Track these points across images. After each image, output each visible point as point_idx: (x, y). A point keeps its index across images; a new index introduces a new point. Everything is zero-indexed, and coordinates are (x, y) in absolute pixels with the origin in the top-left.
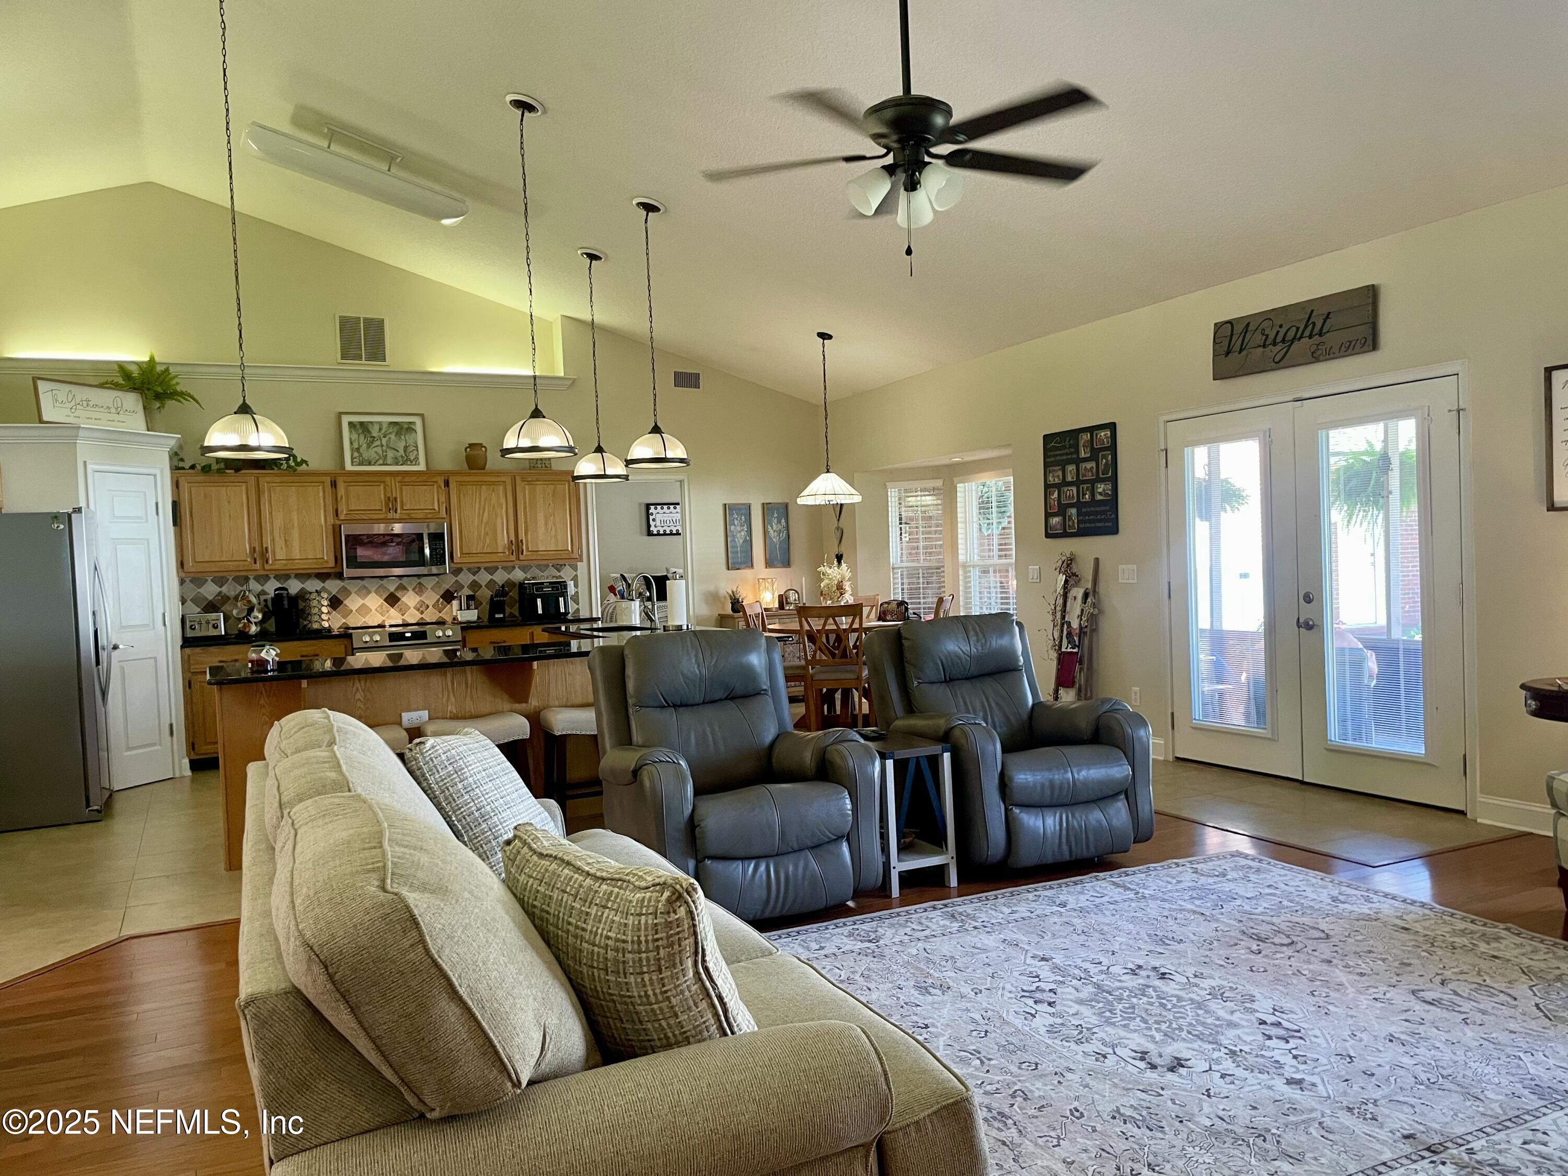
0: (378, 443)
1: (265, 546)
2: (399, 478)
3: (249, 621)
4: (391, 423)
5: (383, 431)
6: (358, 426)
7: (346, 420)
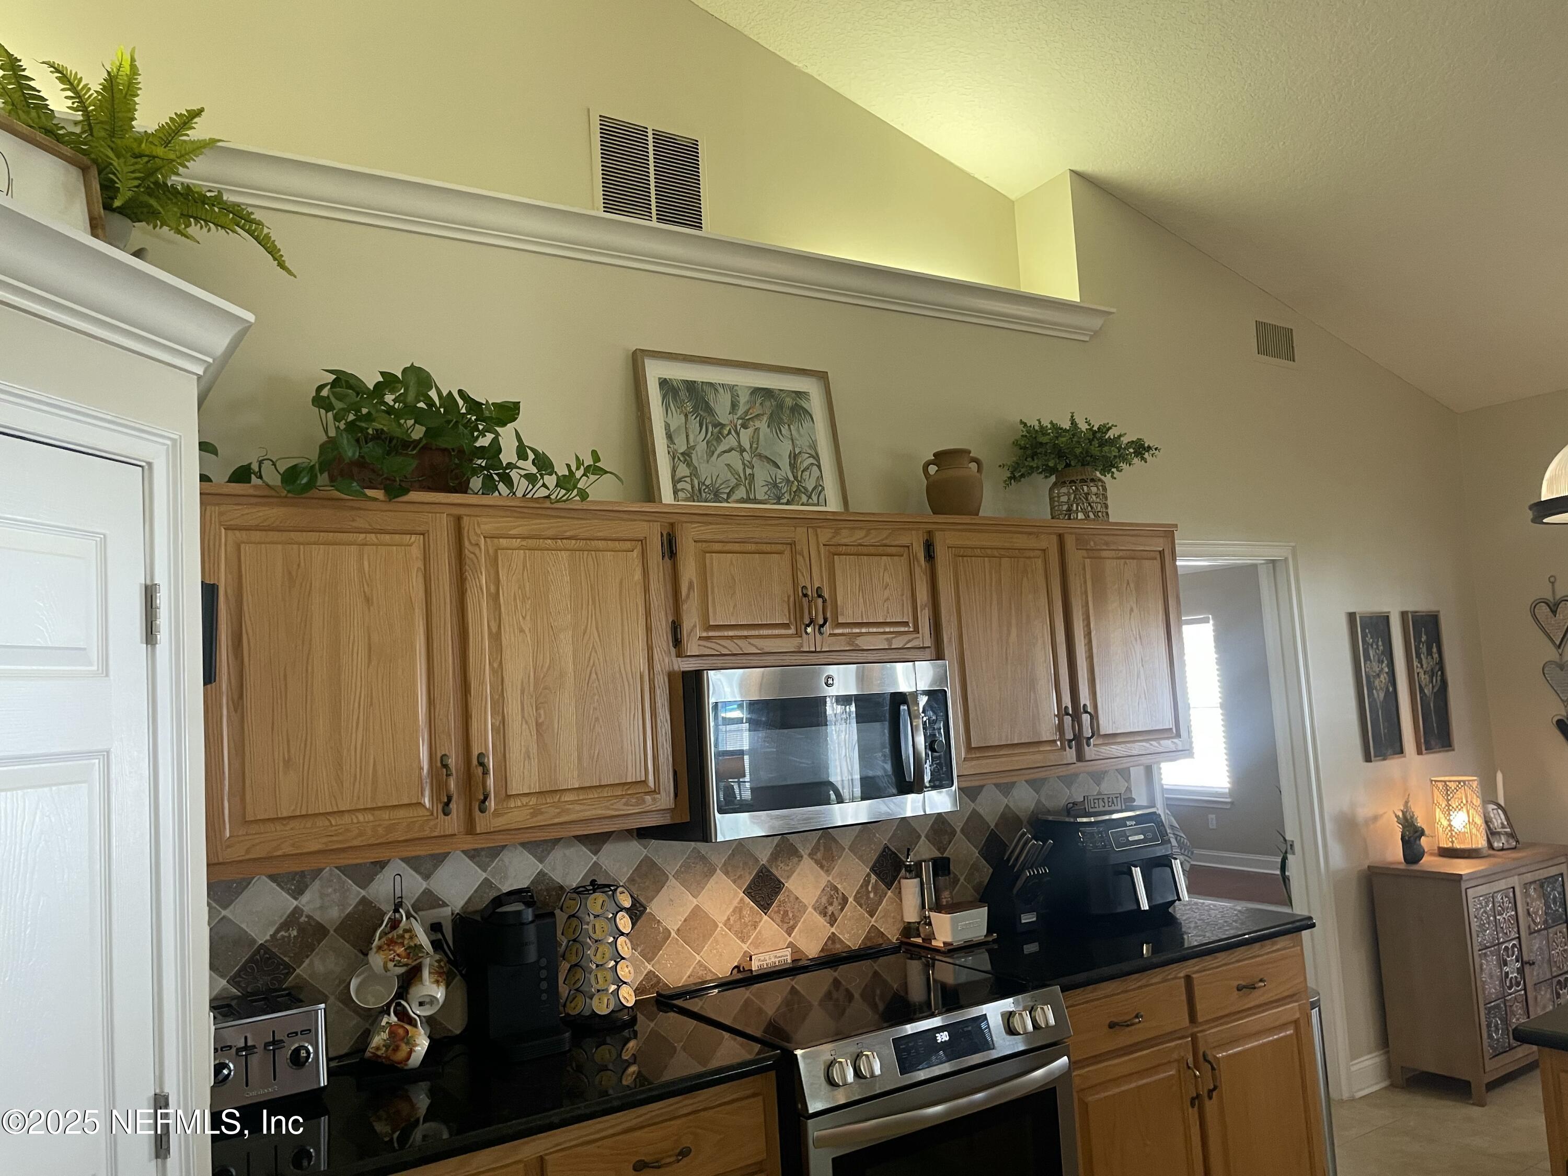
0: (731, 441)
1: (475, 753)
2: (825, 535)
3: (403, 1016)
4: (756, 391)
5: (740, 412)
6: (683, 394)
7: (655, 371)
